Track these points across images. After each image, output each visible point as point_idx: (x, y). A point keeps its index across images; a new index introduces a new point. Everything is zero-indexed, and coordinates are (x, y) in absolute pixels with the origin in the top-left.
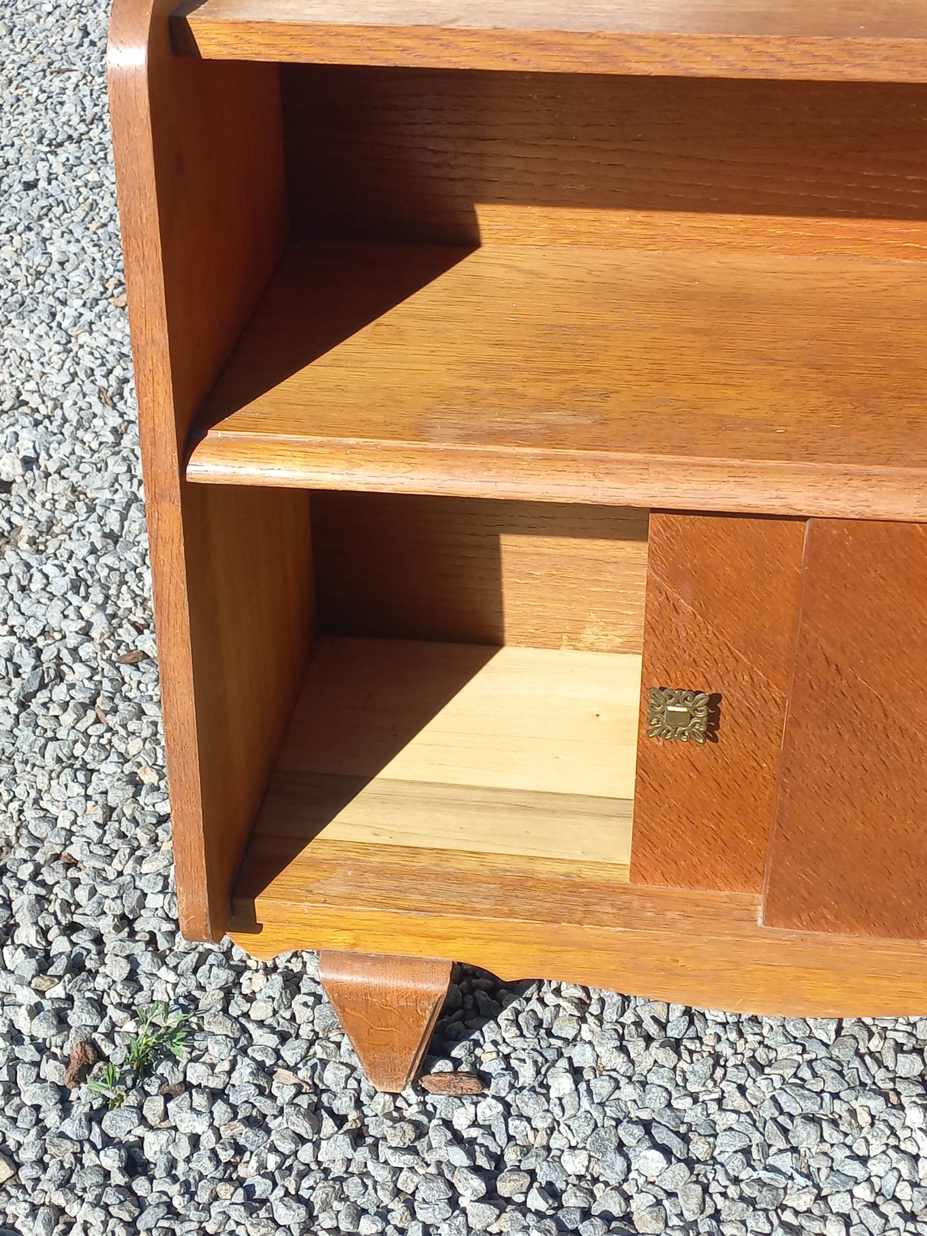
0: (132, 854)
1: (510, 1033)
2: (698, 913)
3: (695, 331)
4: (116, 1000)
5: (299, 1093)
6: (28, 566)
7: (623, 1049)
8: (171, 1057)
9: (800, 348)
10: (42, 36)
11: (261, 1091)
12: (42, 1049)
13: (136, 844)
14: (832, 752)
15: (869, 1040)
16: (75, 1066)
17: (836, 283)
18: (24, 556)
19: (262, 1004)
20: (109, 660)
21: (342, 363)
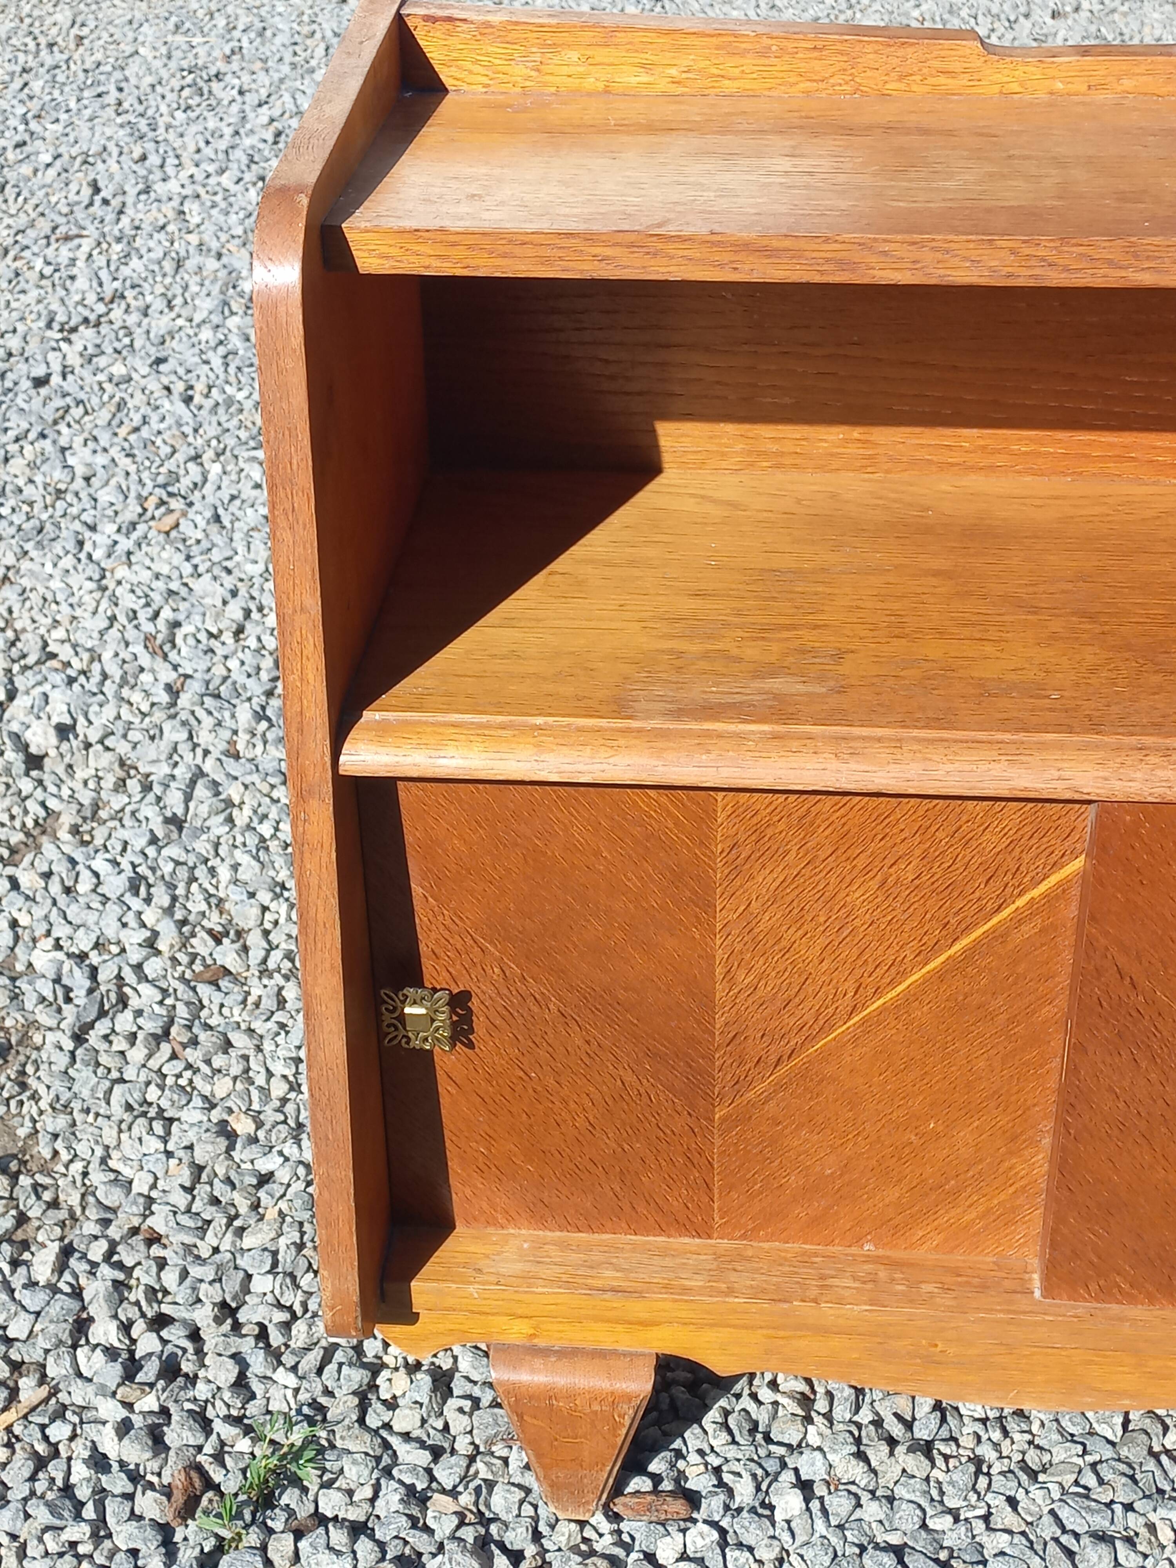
0: (229, 1225)
1: (719, 1440)
2: (960, 1284)
3: (936, 573)
4: (223, 1411)
5: (461, 1524)
6: (73, 862)
7: (861, 1456)
8: (296, 1482)
9: (1063, 592)
10: (41, 194)
11: (414, 1523)
12: (135, 1477)
13: (233, 1212)
14: (1126, 1083)
15: (1164, 1435)
16: (179, 1498)
17: (1097, 510)
18: (66, 849)
19: (407, 1411)
20: (182, 978)
21: (514, 623)
